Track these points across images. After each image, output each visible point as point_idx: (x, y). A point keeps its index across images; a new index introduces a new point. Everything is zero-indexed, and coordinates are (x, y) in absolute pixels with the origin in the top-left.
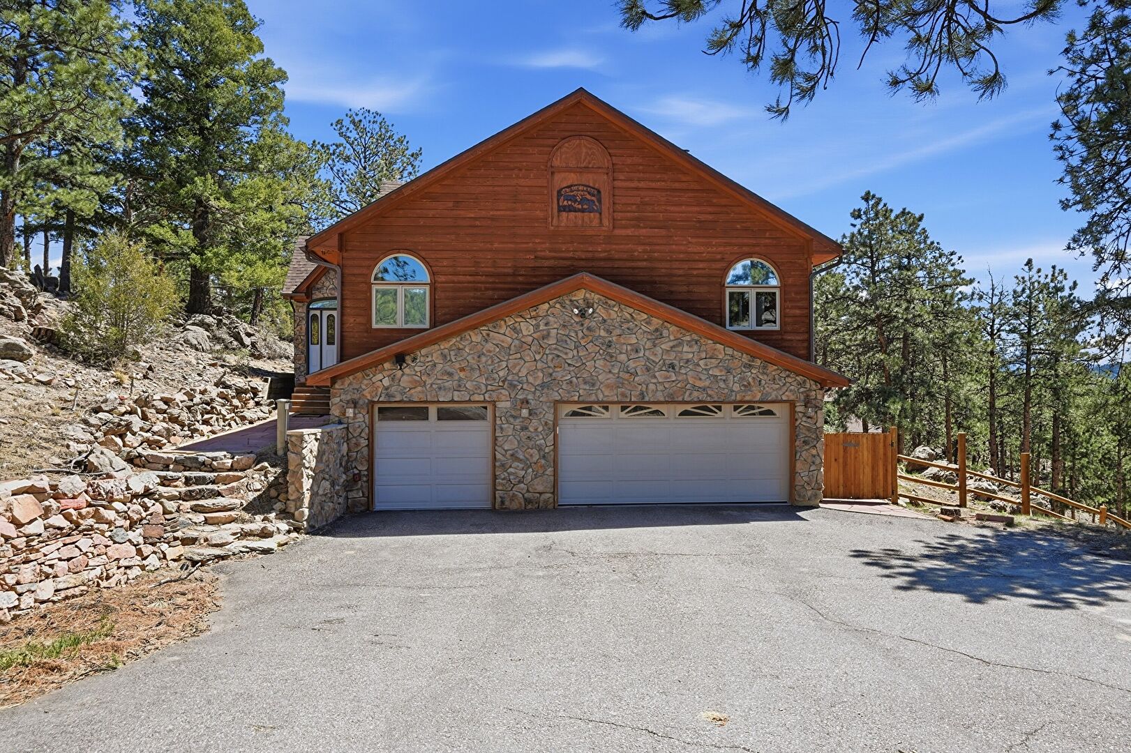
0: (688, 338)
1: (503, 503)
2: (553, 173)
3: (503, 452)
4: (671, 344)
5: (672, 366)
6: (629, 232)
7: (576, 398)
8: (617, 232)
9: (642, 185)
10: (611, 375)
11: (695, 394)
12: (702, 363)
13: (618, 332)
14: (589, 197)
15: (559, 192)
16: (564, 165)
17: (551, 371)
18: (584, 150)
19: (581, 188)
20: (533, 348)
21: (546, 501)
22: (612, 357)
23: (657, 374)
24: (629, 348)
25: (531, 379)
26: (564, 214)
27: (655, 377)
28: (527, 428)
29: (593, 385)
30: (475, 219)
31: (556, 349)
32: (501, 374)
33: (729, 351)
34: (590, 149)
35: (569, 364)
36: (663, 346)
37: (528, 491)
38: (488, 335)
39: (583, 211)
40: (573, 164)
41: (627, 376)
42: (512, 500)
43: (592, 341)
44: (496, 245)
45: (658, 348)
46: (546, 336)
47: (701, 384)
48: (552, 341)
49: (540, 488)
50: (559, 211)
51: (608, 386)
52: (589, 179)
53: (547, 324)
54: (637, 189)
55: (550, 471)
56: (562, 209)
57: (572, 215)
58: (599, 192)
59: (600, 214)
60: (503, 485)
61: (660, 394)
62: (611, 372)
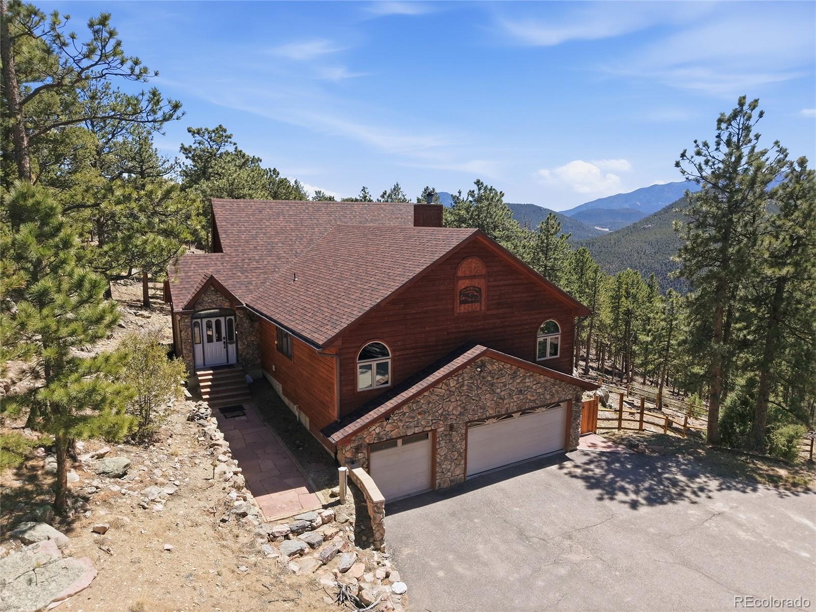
0: (528, 374)
1: (440, 485)
2: (457, 281)
3: (440, 457)
4: (521, 379)
5: (521, 391)
6: (494, 312)
7: (476, 418)
8: (488, 313)
9: (501, 283)
10: (493, 402)
11: (531, 404)
12: (534, 387)
13: (496, 377)
14: (475, 293)
15: (460, 292)
16: (463, 275)
17: (464, 405)
18: (474, 265)
19: (471, 288)
20: (456, 394)
21: (460, 479)
22: (493, 391)
23: (514, 397)
24: (502, 385)
25: (454, 412)
26: (463, 305)
27: (513, 398)
28: (452, 440)
29: (485, 409)
31: (467, 392)
32: (440, 412)
33: (546, 378)
34: (477, 264)
35: (473, 400)
36: (517, 381)
37: (452, 476)
38: (433, 390)
39: (472, 302)
40: (468, 273)
41: (501, 401)
42: (444, 483)
43: (484, 384)
44: (427, 329)
45: (515, 383)
46: (463, 386)
47: (532, 398)
48: (465, 388)
49: (458, 473)
50: (460, 304)
51: (492, 408)
52: (475, 282)
53: (463, 378)
54: (499, 286)
55: (463, 462)
56: (462, 302)
57: (466, 306)
58: (480, 289)
59: (481, 303)
60: (440, 476)
61: (515, 407)
62: (493, 400)
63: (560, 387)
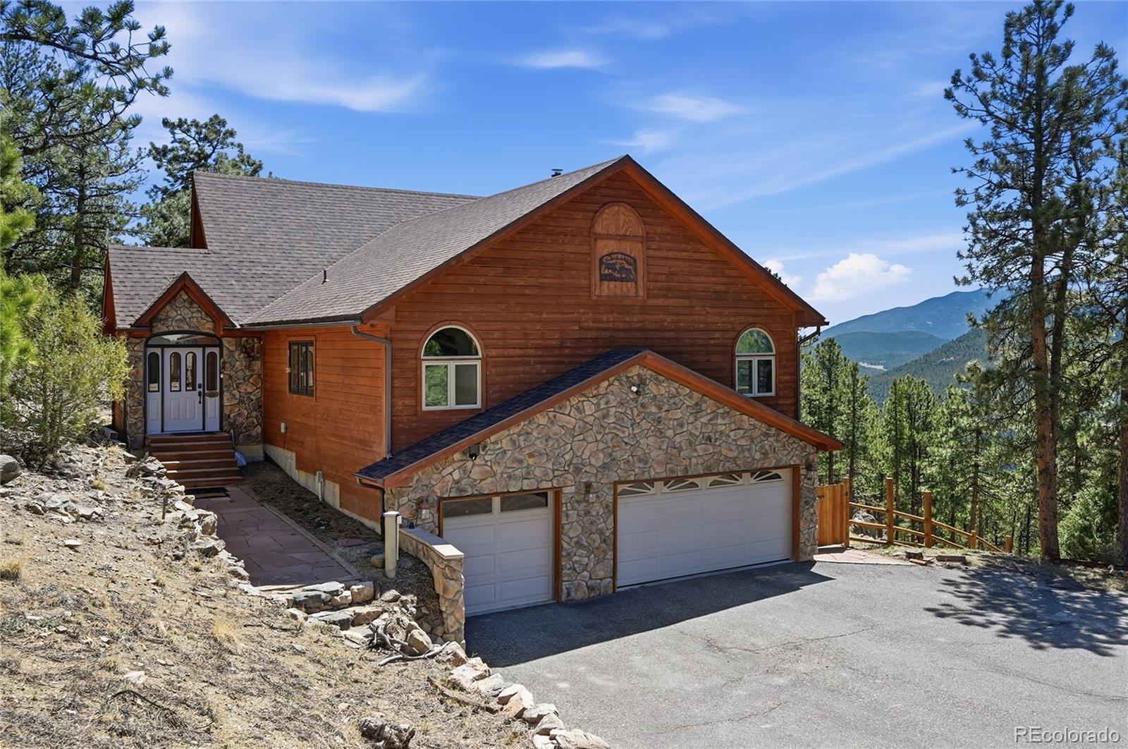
0: (721, 411)
1: (569, 594)
2: (596, 240)
3: (568, 540)
4: (709, 417)
5: (709, 439)
6: (660, 302)
7: (632, 478)
8: (651, 302)
9: (670, 254)
10: (660, 452)
11: (727, 464)
12: (732, 434)
13: (666, 407)
14: (626, 266)
15: (601, 259)
16: (605, 232)
17: (610, 450)
18: (622, 217)
19: (619, 256)
20: (595, 428)
21: (606, 586)
22: (661, 433)
23: (698, 448)
24: (675, 423)
25: (593, 461)
26: (605, 283)
27: (696, 450)
28: (589, 512)
29: (646, 463)
30: (525, 287)
31: (614, 428)
32: (567, 457)
33: (753, 421)
34: (628, 216)
35: (626, 443)
36: (702, 420)
37: (591, 578)
38: (555, 416)
39: (621, 280)
40: (612, 231)
41: (675, 451)
42: (577, 590)
43: (644, 418)
44: (544, 316)
45: (698, 422)
46: (605, 416)
47: (731, 455)
48: (612, 420)
49: (601, 574)
50: (601, 280)
51: (659, 463)
52: (627, 247)
53: (607, 403)
54: (666, 258)
55: (610, 555)
56: (604, 278)
57: (612, 284)
58: (635, 261)
59: (636, 283)
60: (569, 575)
61: (700, 467)
62: (660, 448)
63: (777, 441)
